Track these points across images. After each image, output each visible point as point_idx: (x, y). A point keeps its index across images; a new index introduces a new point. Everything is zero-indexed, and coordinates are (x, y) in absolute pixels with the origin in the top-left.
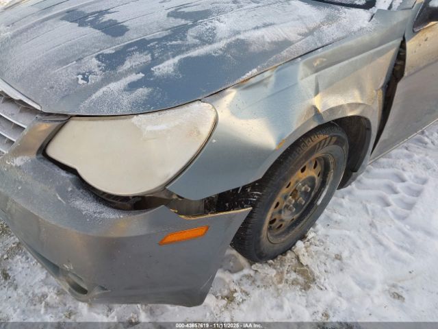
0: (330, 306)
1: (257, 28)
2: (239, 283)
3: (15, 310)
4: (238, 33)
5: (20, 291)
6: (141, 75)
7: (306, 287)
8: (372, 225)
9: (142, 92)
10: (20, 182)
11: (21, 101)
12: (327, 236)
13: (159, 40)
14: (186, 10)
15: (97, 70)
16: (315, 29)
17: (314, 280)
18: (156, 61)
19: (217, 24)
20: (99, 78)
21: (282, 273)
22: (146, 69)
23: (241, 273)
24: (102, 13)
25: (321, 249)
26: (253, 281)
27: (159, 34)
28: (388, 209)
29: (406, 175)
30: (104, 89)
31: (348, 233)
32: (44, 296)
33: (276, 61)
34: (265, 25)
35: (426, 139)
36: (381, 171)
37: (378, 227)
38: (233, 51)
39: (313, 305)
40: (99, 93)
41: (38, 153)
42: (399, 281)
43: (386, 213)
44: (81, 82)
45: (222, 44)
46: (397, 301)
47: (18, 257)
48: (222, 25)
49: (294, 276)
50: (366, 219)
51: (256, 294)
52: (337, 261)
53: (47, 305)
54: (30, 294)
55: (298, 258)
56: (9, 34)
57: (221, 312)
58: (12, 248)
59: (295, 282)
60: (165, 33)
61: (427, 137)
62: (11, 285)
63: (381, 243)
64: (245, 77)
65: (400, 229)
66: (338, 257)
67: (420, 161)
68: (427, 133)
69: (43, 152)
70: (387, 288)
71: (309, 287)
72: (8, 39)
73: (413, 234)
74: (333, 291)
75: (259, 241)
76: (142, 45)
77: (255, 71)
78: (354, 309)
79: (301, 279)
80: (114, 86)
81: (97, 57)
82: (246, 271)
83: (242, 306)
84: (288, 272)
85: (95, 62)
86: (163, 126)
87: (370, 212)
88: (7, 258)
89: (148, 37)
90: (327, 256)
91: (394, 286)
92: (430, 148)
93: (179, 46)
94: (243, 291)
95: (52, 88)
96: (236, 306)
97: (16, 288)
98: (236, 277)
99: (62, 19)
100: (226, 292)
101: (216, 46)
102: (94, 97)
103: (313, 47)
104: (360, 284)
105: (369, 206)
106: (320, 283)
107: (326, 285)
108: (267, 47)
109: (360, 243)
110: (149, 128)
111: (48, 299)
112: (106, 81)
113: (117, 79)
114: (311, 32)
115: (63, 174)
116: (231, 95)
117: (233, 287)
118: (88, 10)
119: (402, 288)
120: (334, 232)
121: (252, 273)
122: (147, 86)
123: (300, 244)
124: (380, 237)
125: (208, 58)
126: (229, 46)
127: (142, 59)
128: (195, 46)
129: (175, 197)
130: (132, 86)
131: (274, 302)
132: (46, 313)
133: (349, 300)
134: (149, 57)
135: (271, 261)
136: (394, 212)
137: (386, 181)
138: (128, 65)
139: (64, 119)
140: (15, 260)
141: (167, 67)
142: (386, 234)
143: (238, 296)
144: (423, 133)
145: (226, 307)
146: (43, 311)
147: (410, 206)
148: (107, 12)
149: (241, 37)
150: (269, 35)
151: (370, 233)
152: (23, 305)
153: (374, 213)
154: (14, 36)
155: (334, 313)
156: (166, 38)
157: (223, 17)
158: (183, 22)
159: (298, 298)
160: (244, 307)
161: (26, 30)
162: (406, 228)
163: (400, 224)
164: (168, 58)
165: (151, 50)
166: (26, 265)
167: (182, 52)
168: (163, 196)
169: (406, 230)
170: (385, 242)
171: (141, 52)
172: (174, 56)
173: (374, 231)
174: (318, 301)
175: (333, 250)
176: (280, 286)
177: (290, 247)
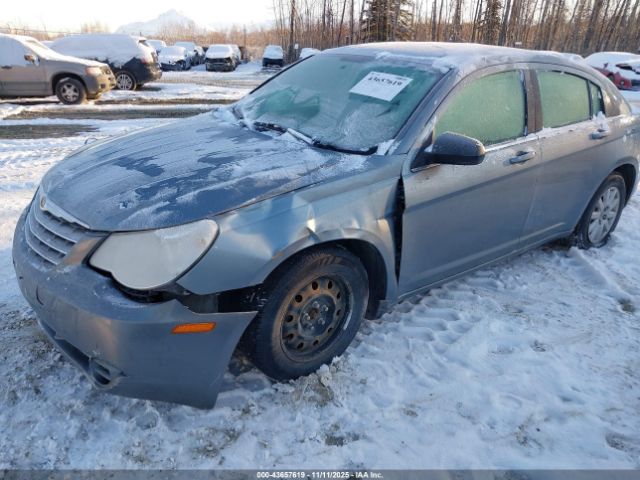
0: (342, 420)
1: (266, 170)
2: (259, 400)
3: (43, 416)
4: (250, 173)
5: (49, 402)
6: (168, 203)
7: (322, 404)
8: (409, 357)
9: (165, 214)
10: (66, 285)
11: (75, 224)
12: (359, 365)
13: (185, 178)
14: (215, 157)
15: (134, 200)
16: (313, 170)
17: (332, 398)
18: (179, 193)
19: (235, 167)
20: (135, 205)
21: (301, 390)
22: (172, 199)
23: (262, 392)
24: (147, 159)
25: (348, 375)
26: (273, 400)
27: (186, 175)
28: (430, 344)
29: (461, 315)
30: (138, 212)
31: (379, 362)
32: (71, 406)
33: (273, 193)
34: (273, 168)
35: (498, 283)
36: (437, 311)
37: (414, 358)
38: (242, 186)
39: (325, 418)
40: (134, 215)
41: (83, 262)
42: (418, 402)
43: (427, 347)
44: (121, 207)
45: (234, 182)
46: (409, 417)
47: (51, 377)
48: (239, 167)
49: (312, 393)
50: (404, 352)
51: (272, 409)
52: (362, 385)
53: (73, 413)
54: (58, 405)
55: (319, 380)
56: (71, 176)
57: (235, 420)
58: (45, 370)
59: (312, 399)
60: (192, 174)
61: (501, 281)
62: (40, 398)
63: (411, 371)
64: (245, 204)
65: (437, 362)
66: (363, 382)
67: (484, 302)
68: (501, 277)
69: (87, 262)
70: (404, 407)
71: (325, 404)
72: (70, 180)
73: (447, 365)
74: (349, 408)
75: (270, 348)
76: (172, 182)
77: (254, 199)
78: (364, 423)
79: (319, 397)
80: (146, 211)
81: (137, 191)
82: (267, 390)
83: (256, 418)
84: (306, 390)
85: (135, 194)
86: (176, 236)
87: (411, 347)
88: (40, 378)
89: (179, 176)
90: (353, 381)
91: (412, 406)
92: (500, 292)
93: (200, 183)
94: (260, 407)
95: (100, 212)
96: (250, 417)
97: (46, 400)
98: (256, 394)
99: (115, 164)
100: (243, 406)
101: (229, 183)
102: (129, 218)
103: (307, 183)
104: (379, 404)
105: (411, 341)
106: (338, 401)
107: (344, 403)
108: (269, 184)
109: (390, 371)
110: (166, 237)
111: (75, 408)
112: (140, 207)
113: (148, 206)
114: (309, 173)
115: (101, 277)
116: (234, 217)
117: (251, 402)
118: (136, 157)
119: (419, 407)
120: (365, 361)
121: (272, 391)
122: (170, 210)
123: (324, 367)
124: (413, 367)
125: (221, 191)
126: (239, 183)
127: (169, 191)
128: (213, 183)
129: (185, 293)
130: (159, 210)
131: (289, 415)
132: (71, 418)
133: (361, 415)
134: (176, 191)
135: (292, 381)
136: (435, 347)
137: (437, 320)
138: (158, 195)
139: (106, 235)
140: (47, 379)
141: (189, 197)
142: (420, 364)
143: (254, 410)
144: (498, 277)
145: (240, 418)
146: (68, 417)
147: (453, 341)
148: (151, 158)
149: (251, 176)
150: (273, 175)
151: (404, 364)
152: (51, 413)
153: (414, 347)
154: (74, 178)
155: (345, 425)
156: (192, 177)
157: (242, 162)
158: (209, 165)
159: (312, 412)
160: (258, 418)
161: (84, 173)
162: (443, 360)
163: (437, 356)
164: (190, 191)
165: (178, 186)
166: (57, 383)
167: (202, 187)
168: (175, 291)
169: (442, 362)
170: (416, 370)
171: (170, 187)
172: (195, 189)
173: (408, 362)
174: (331, 415)
175: (360, 375)
176: (298, 403)
177: (314, 369)
